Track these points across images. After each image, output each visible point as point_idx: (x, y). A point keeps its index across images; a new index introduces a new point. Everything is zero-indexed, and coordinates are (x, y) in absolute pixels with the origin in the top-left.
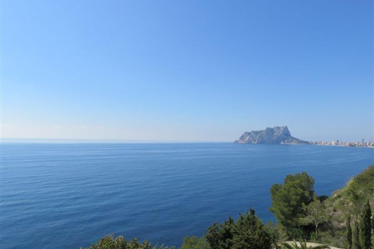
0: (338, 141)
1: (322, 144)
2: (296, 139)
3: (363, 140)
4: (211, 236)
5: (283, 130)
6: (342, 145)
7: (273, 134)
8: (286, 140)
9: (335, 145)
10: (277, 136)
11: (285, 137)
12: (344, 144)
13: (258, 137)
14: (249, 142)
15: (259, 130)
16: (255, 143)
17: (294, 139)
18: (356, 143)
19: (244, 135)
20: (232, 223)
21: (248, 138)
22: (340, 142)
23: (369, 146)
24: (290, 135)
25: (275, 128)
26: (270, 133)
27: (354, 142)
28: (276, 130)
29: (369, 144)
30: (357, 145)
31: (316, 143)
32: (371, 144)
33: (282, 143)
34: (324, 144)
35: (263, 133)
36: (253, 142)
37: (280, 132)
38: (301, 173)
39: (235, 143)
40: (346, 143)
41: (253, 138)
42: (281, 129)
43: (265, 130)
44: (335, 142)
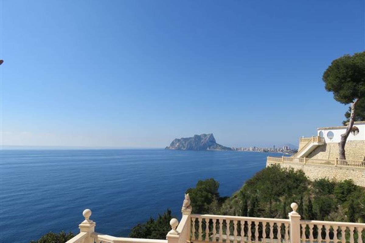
0: (255, 147)
1: (241, 150)
2: (220, 146)
3: (274, 146)
4: (135, 235)
5: (209, 137)
6: (258, 151)
7: (200, 141)
8: (212, 147)
9: (252, 151)
10: (204, 143)
11: (210, 143)
12: (260, 150)
13: (187, 143)
14: (179, 149)
15: (188, 137)
16: (185, 149)
17: (218, 146)
18: (269, 149)
19: (175, 141)
20: (153, 222)
21: (178, 144)
22: (256, 148)
23: (279, 152)
24: (215, 142)
25: (202, 135)
26: (197, 140)
27: (267, 148)
28: (203, 138)
29: (279, 150)
30: (269, 151)
31: (237, 149)
32: (280, 150)
33: (208, 149)
34: (244, 150)
35: (192, 140)
36: (182, 148)
37: (206, 138)
38: (209, 179)
39: (166, 149)
40: (261, 149)
41: (183, 144)
42: (208, 136)
43: (193, 138)
44: (252, 148)
